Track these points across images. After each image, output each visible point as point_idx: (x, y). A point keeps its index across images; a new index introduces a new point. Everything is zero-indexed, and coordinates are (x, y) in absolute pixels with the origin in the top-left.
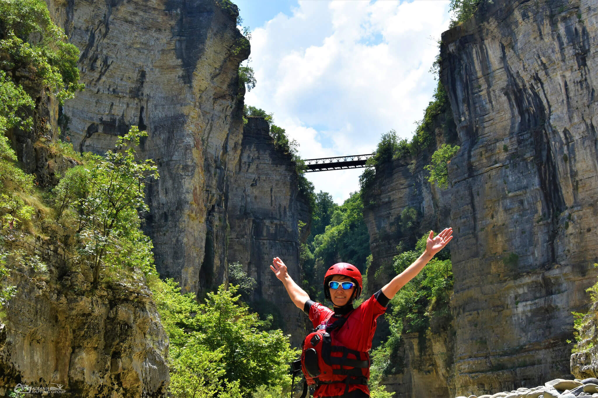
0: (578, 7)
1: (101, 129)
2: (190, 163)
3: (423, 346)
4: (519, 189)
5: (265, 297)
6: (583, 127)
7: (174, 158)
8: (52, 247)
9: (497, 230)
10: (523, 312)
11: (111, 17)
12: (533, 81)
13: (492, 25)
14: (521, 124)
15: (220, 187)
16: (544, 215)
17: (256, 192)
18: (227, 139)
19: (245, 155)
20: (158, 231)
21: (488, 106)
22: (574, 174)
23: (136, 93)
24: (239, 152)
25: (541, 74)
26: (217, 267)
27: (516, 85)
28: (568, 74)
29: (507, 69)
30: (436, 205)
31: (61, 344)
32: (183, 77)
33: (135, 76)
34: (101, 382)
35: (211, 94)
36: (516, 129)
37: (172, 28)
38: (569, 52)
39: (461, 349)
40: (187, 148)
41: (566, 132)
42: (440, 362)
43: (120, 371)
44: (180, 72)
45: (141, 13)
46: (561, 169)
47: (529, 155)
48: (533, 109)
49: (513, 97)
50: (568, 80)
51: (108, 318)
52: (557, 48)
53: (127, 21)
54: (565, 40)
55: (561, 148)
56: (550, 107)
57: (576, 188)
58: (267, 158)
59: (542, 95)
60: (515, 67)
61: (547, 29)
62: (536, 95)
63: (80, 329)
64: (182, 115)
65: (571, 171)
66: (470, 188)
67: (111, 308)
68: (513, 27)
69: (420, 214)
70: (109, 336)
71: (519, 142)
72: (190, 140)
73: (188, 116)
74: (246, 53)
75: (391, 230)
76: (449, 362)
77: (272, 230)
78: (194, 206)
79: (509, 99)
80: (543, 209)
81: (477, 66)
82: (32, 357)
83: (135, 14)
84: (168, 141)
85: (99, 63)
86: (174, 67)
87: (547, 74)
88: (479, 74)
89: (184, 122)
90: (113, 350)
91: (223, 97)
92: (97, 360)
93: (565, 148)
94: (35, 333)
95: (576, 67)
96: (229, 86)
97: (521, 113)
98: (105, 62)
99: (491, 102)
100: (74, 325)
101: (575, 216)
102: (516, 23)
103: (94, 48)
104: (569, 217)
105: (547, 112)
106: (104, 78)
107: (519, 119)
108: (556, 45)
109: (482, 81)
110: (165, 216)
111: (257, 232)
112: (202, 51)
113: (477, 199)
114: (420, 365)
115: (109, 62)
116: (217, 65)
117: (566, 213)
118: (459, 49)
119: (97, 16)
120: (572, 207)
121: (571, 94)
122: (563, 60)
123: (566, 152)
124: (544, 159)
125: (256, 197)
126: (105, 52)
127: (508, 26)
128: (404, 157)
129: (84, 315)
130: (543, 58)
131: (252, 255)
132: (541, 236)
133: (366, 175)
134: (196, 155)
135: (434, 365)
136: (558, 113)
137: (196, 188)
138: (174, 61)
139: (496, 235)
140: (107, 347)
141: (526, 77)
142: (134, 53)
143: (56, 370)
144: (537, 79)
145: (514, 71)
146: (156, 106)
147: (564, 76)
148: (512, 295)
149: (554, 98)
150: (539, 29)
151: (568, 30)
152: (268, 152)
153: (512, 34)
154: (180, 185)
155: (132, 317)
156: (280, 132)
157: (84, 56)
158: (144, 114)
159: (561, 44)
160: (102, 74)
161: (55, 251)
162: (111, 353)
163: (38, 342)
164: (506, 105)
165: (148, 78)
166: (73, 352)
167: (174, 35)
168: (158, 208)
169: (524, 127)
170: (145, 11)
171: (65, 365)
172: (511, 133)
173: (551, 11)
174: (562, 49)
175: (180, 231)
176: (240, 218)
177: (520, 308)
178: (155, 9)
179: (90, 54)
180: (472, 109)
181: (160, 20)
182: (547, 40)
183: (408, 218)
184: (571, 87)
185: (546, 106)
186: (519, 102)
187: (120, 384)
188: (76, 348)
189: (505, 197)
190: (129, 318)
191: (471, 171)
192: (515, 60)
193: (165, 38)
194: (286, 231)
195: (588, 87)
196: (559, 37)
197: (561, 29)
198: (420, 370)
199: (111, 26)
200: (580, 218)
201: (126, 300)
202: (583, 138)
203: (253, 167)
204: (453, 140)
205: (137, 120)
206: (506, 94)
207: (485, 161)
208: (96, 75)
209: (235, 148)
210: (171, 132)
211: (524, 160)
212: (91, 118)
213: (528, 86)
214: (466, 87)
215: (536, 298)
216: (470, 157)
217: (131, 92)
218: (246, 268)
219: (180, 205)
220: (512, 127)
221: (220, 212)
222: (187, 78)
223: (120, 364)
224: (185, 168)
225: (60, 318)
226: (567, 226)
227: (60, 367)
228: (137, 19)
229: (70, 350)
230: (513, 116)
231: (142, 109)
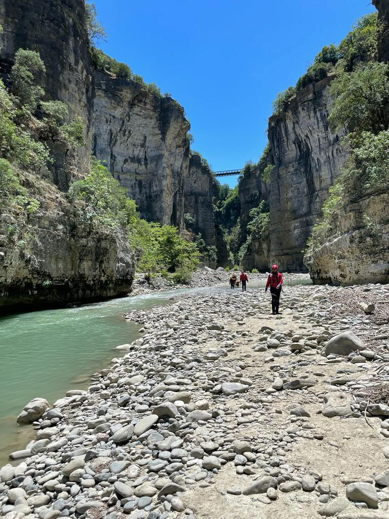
0: (326, 105)
1: (129, 160)
2: (165, 174)
3: (260, 245)
4: (298, 183)
5: (199, 226)
6: (325, 157)
7: (159, 172)
8: (67, 217)
9: (289, 200)
10: (297, 233)
11: (131, 113)
12: (305, 138)
13: (289, 114)
14: (300, 156)
15: (179, 184)
16: (307, 194)
17: (196, 185)
18: (182, 164)
19: (192, 170)
20: (154, 202)
21: (287, 149)
22: (320, 177)
23: (143, 146)
24: (188, 169)
25: (309, 135)
26: (179, 216)
27: (299, 139)
28: (320, 134)
29: (295, 132)
30: (267, 189)
31: (74, 259)
32: (161, 139)
33: (142, 138)
34: (94, 273)
35: (175, 145)
36: (298, 159)
37: (156, 117)
38: (321, 124)
39: (272, 247)
40: (164, 168)
41: (318, 159)
42: (265, 252)
43: (103, 268)
44: (160, 136)
45: (143, 111)
46: (315, 175)
47: (302, 170)
48: (305, 150)
49: (297, 145)
50: (320, 136)
51: (97, 247)
52: (316, 124)
53: (137, 115)
54: (320, 119)
55: (316, 166)
56: (312, 148)
57: (321, 183)
58: (200, 171)
59: (309, 144)
60: (298, 131)
61: (312, 114)
62: (307, 144)
63: (82, 252)
64: (162, 155)
65: (319, 175)
66: (278, 183)
67: (98, 243)
68: (298, 114)
69: (260, 193)
70: (98, 255)
71: (299, 164)
72: (165, 165)
73: (164, 155)
74: (189, 128)
75: (249, 199)
76: (269, 251)
77: (202, 200)
78: (168, 192)
79: (296, 146)
80: (307, 191)
81: (283, 132)
82: (57, 266)
83: (141, 111)
84: (157, 165)
85: (127, 133)
86: (158, 134)
87: (311, 134)
88: (284, 135)
89: (162, 158)
90: (100, 259)
91: (179, 147)
92: (92, 265)
93: (317, 166)
94: (58, 255)
95: (324, 131)
96: (182, 142)
97: (300, 151)
98: (129, 132)
99: (288, 147)
100: (80, 250)
101: (320, 194)
102: (299, 112)
103: (124, 127)
104: (317, 195)
105: (310, 151)
106: (129, 139)
107: (299, 154)
108: (316, 121)
109: (285, 139)
110: (156, 196)
111: (196, 202)
112: (169, 127)
113: (281, 188)
114: (258, 252)
115: (131, 133)
116: (176, 133)
117: (316, 193)
118: (276, 125)
119: (125, 112)
120: (319, 191)
121: (321, 143)
122: (318, 128)
123: (317, 168)
124: (309, 171)
125: (196, 188)
126: (129, 128)
127: (296, 114)
128: (255, 170)
129: (83, 246)
130: (310, 128)
131: (194, 210)
132: (305, 203)
133: (240, 177)
134: (168, 171)
135: (263, 252)
136: (315, 151)
137: (168, 185)
138: (158, 132)
139: (287, 202)
140: (97, 259)
141: (303, 136)
142: (141, 128)
143: (72, 270)
144: (307, 136)
145: (298, 133)
146: (151, 151)
147: (318, 135)
148: (293, 226)
149: (314, 144)
150: (309, 115)
151: (321, 114)
152: (200, 169)
153: (298, 117)
154: (162, 184)
155: (109, 246)
156: (205, 161)
157: (121, 130)
158: (147, 154)
159: (318, 121)
160: (128, 138)
161: (69, 219)
162: (99, 261)
163: (61, 258)
164: (294, 148)
165: (147, 139)
166: (80, 262)
167: (157, 121)
168: (153, 192)
169: (301, 157)
170: (145, 110)
171: (76, 267)
172: (296, 160)
173: (314, 107)
174: (318, 124)
175: (162, 202)
176: (190, 196)
177: (296, 231)
178: (149, 109)
179: (123, 129)
180: (280, 149)
181: (151, 114)
182: (312, 119)
183: (255, 195)
184: (321, 139)
185: (310, 148)
186: (300, 147)
187: (105, 274)
188: (81, 260)
189: (292, 186)
190: (107, 246)
191: (279, 176)
192: (298, 128)
193: (153, 121)
194: (207, 201)
195: (328, 140)
196: (317, 118)
197: (318, 114)
198: (258, 254)
199: (131, 117)
200: (322, 195)
201: (106, 239)
202: (325, 162)
203: (194, 176)
204: (273, 163)
205: (144, 157)
206: (294, 143)
207: (285, 172)
208: (126, 138)
209: (186, 168)
210: (157, 162)
211: (301, 171)
212: (125, 156)
213: (303, 140)
214: (278, 141)
215: (302, 227)
216: (279, 170)
217: (141, 145)
218: (192, 215)
219: (162, 191)
220: (296, 157)
221: (179, 194)
222: (163, 139)
223: (103, 266)
224: (163, 176)
225: (72, 248)
226: (316, 199)
227: (74, 268)
228: (142, 114)
229: (79, 261)
230: (297, 153)
231: (146, 152)
